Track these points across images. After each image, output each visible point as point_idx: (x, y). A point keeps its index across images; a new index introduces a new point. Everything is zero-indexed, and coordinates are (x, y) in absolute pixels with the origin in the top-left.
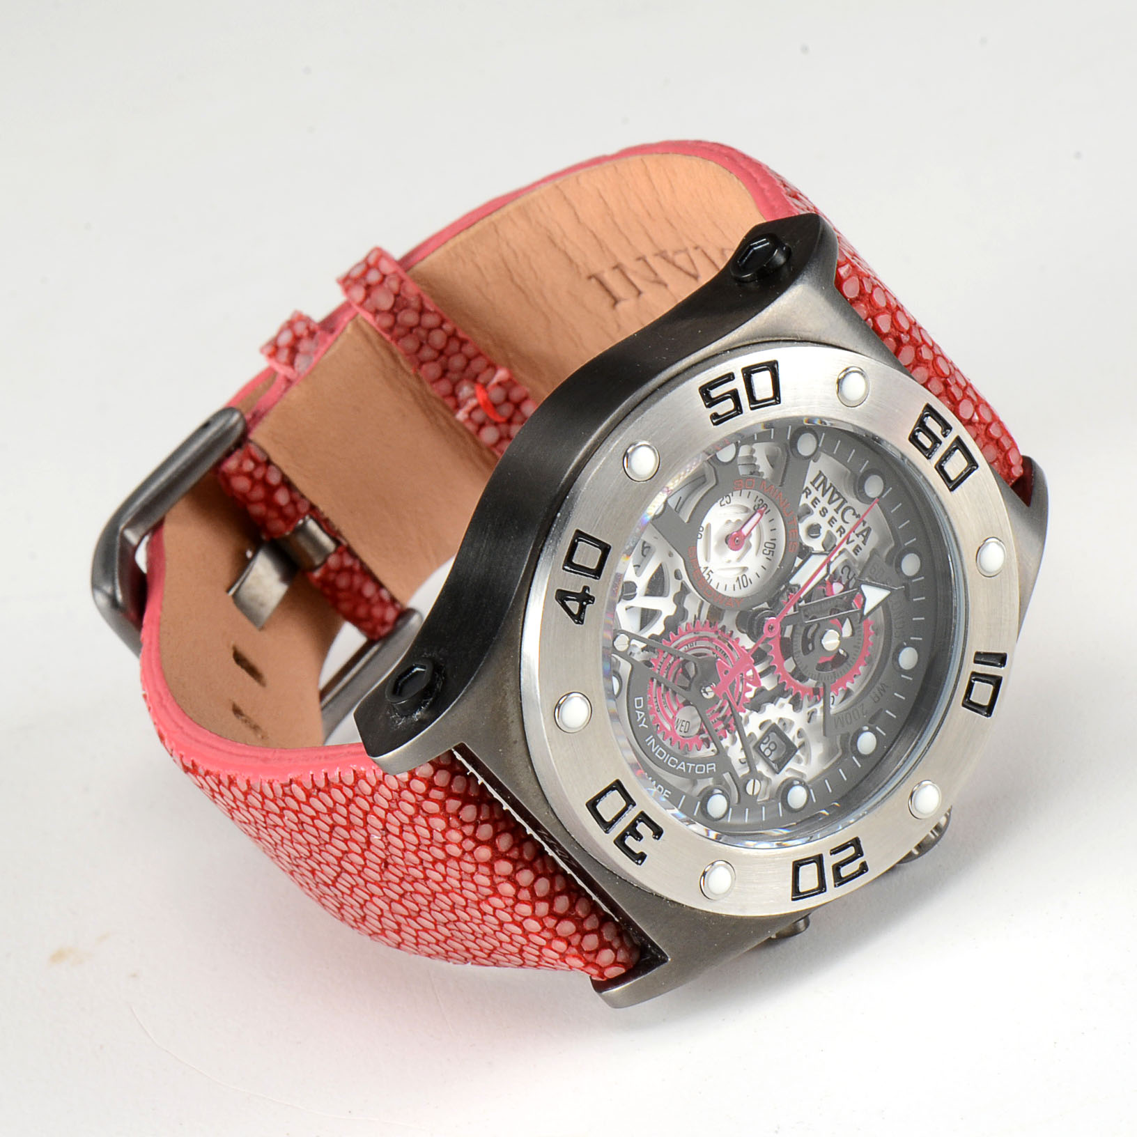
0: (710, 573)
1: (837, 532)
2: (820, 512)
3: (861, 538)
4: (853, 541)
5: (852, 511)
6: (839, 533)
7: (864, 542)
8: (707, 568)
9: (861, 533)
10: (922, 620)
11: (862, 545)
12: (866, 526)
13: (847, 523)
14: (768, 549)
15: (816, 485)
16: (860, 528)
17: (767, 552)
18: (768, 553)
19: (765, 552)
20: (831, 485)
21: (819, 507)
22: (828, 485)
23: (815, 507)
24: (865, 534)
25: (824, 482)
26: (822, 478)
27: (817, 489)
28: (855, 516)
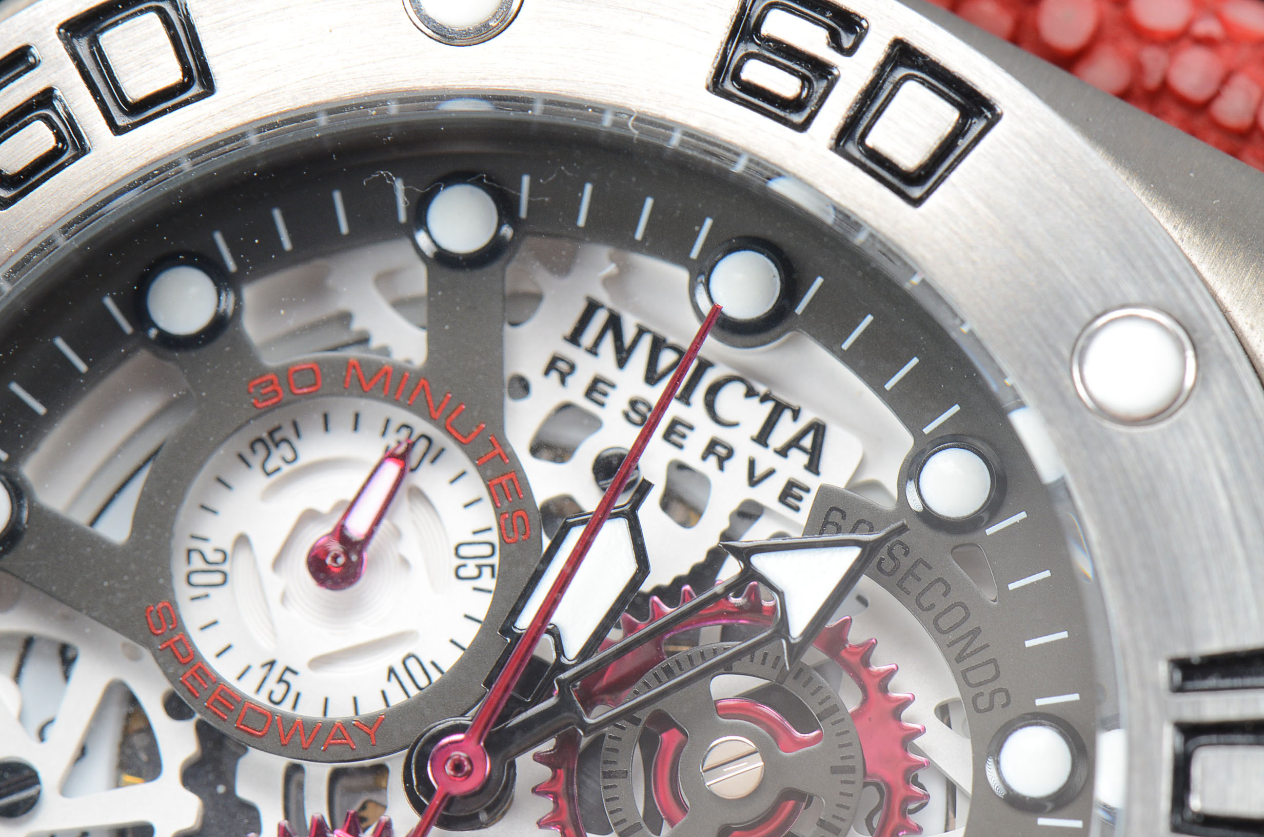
0: (288, 676)
1: (704, 458)
2: (627, 416)
3: (798, 458)
4: (771, 472)
5: (739, 389)
6: (713, 460)
7: (813, 466)
8: (272, 663)
9: (795, 443)
10: (1063, 640)
11: (806, 478)
12: (806, 418)
13: (735, 425)
14: (472, 564)
15: (588, 338)
16: (786, 429)
17: (470, 570)
18: (475, 572)
19: (463, 572)
20: (641, 331)
21: (617, 402)
22: (629, 334)
23: (602, 404)
24: (807, 442)
25: (614, 323)
26: (600, 318)
27: (593, 351)
28: (755, 401)
